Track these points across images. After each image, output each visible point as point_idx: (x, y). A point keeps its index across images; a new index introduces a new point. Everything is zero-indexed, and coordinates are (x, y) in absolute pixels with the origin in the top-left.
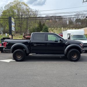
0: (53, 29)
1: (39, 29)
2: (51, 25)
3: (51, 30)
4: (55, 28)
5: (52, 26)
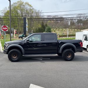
0: (55, 29)
1: (42, 29)
2: (52, 26)
3: (53, 31)
4: (56, 28)
5: (54, 26)
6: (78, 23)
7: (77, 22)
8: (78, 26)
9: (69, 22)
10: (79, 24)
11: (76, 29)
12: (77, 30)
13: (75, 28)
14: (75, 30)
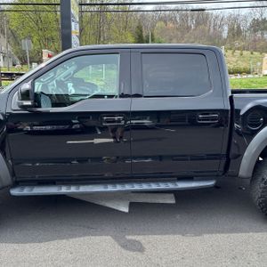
6: (255, 31)
7: (251, 26)
8: (255, 41)
9: (226, 28)
10: (259, 34)
11: (247, 50)
12: (249, 52)
13: (244, 48)
14: (245, 53)
